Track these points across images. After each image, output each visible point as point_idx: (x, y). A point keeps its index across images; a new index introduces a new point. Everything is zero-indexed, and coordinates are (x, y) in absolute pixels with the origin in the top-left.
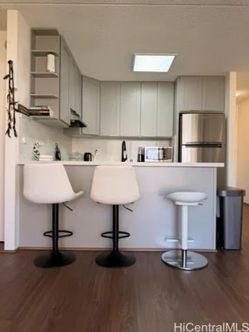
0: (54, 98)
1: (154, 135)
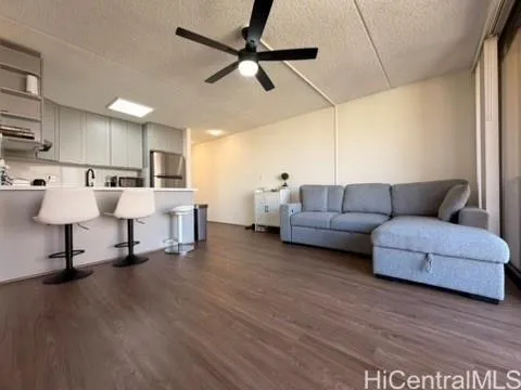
0: (37, 121)
1: (125, 166)
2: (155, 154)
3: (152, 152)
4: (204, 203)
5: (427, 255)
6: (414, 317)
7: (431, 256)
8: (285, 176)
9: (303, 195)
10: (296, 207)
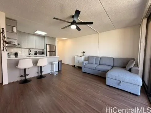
0: (16, 39)
2: (47, 45)
3: (47, 44)
4: (61, 60)
5: (120, 81)
6: (114, 99)
7: (121, 82)
8: (84, 52)
9: (88, 59)
10: (86, 62)
